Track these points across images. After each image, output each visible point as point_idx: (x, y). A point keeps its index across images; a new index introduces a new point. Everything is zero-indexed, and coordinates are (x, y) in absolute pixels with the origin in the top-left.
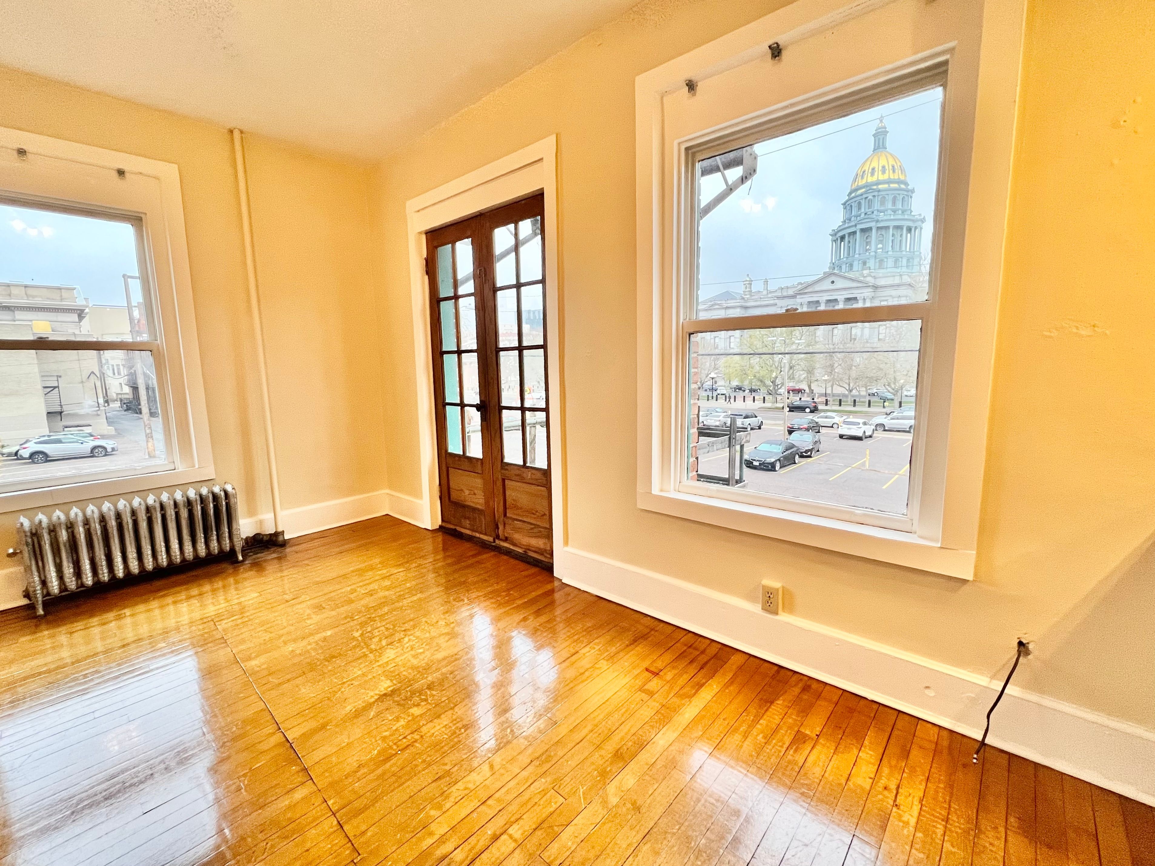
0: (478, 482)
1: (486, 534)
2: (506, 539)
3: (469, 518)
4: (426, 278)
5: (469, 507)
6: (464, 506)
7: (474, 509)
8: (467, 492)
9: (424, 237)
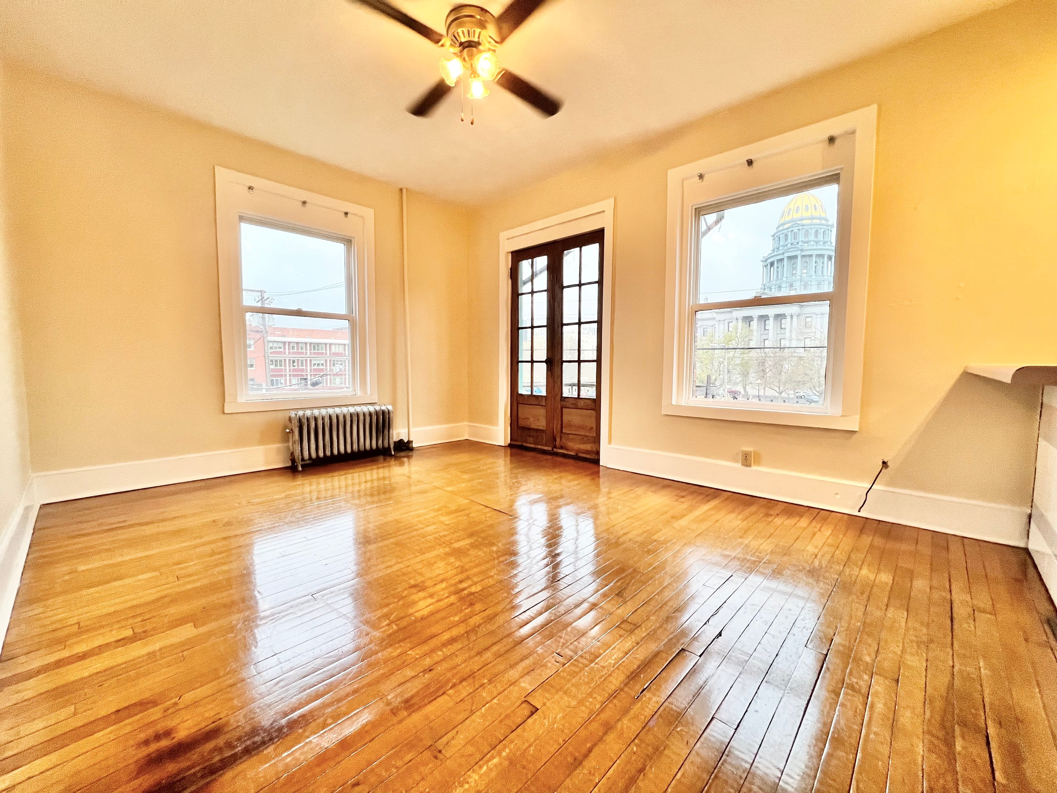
0: (541, 412)
1: (546, 446)
2: (562, 448)
3: (533, 436)
4: (510, 281)
5: (533, 429)
6: (529, 429)
7: (537, 430)
8: (532, 419)
9: (510, 255)
